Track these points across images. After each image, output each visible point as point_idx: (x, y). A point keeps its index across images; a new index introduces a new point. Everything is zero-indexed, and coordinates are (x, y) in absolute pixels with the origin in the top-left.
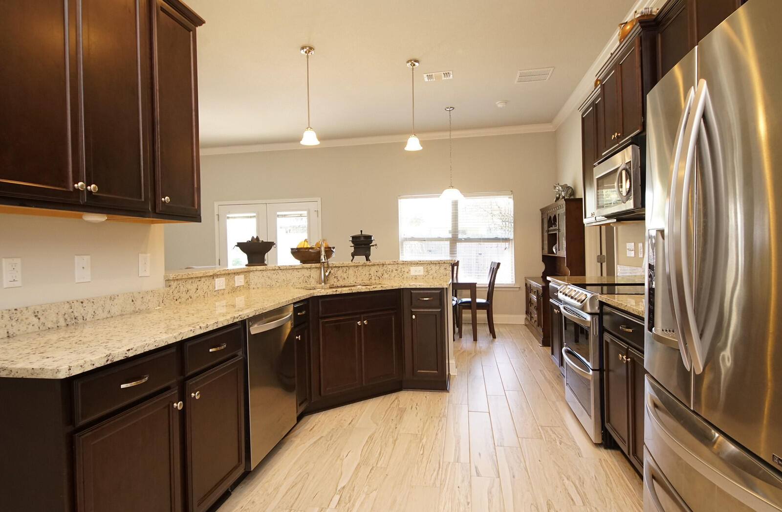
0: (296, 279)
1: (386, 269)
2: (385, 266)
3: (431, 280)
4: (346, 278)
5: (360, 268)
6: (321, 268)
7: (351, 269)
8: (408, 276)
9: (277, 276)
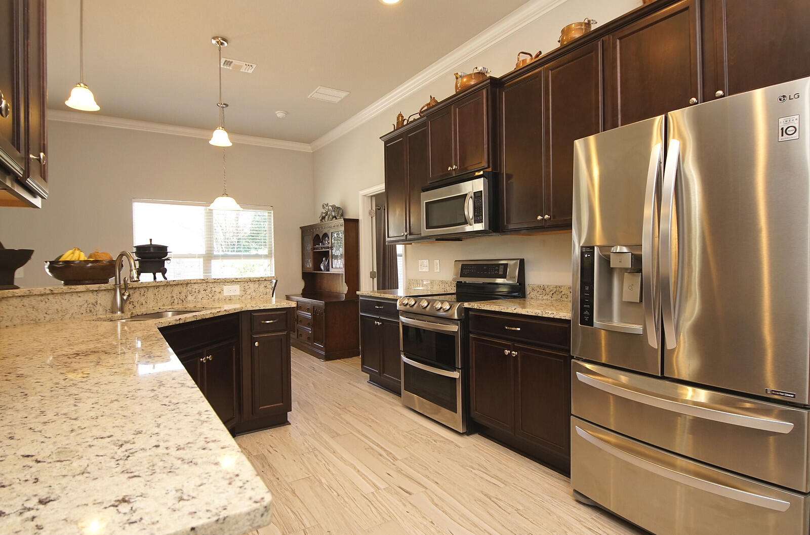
0: (76, 308)
1: (190, 289)
2: (189, 285)
3: (249, 300)
4: (144, 303)
5: (161, 289)
6: (115, 290)
7: (151, 290)
8: (221, 297)
9: (47, 305)
